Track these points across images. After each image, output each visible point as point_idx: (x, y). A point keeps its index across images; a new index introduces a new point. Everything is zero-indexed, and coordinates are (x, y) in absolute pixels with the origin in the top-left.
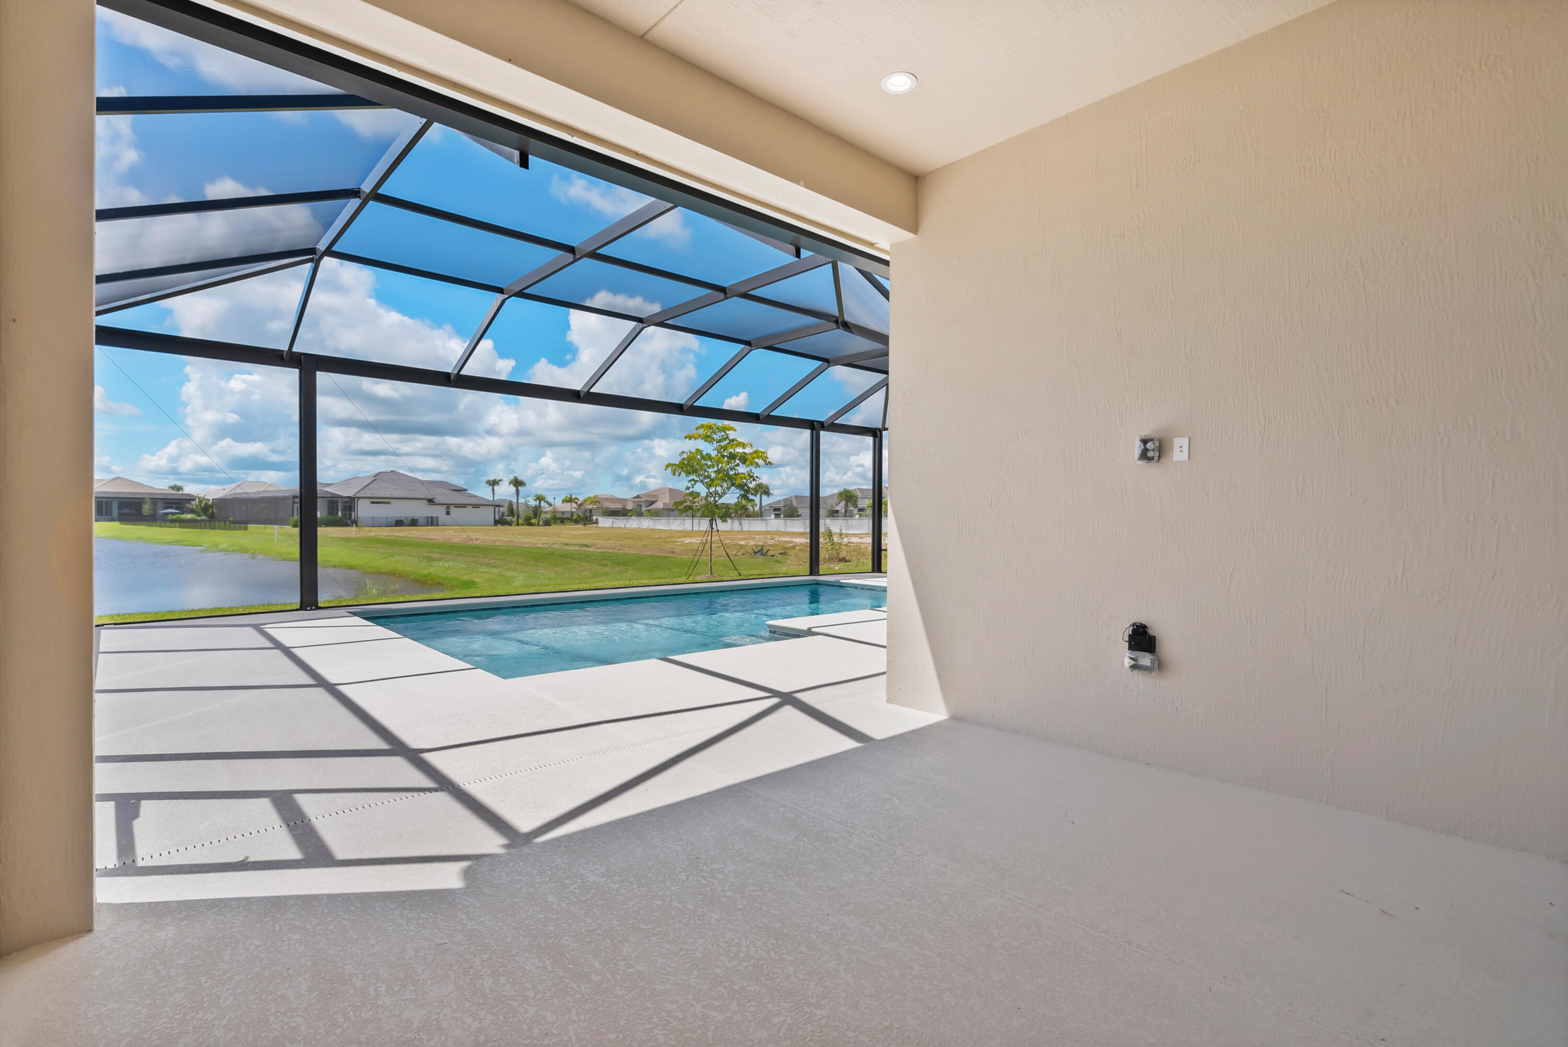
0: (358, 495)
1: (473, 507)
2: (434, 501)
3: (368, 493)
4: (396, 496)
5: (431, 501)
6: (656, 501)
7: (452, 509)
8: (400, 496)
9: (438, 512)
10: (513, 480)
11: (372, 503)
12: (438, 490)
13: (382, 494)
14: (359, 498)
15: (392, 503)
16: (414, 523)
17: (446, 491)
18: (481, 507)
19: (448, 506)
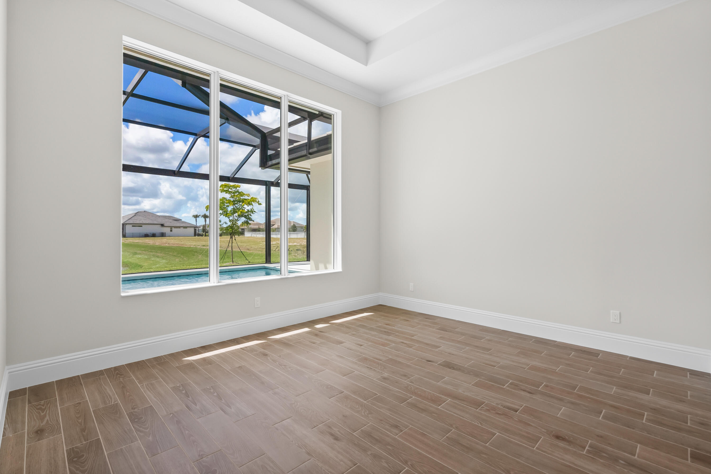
0: (126, 223)
1: (184, 228)
2: (164, 225)
3: (131, 222)
4: (144, 223)
5: (162, 225)
6: (275, 224)
7: (173, 229)
8: (147, 223)
9: (166, 230)
10: (203, 215)
11: (133, 226)
12: (167, 220)
13: (138, 222)
14: (126, 224)
15: (143, 226)
16: (154, 235)
17: (171, 221)
18: (188, 228)
19: (171, 227)
